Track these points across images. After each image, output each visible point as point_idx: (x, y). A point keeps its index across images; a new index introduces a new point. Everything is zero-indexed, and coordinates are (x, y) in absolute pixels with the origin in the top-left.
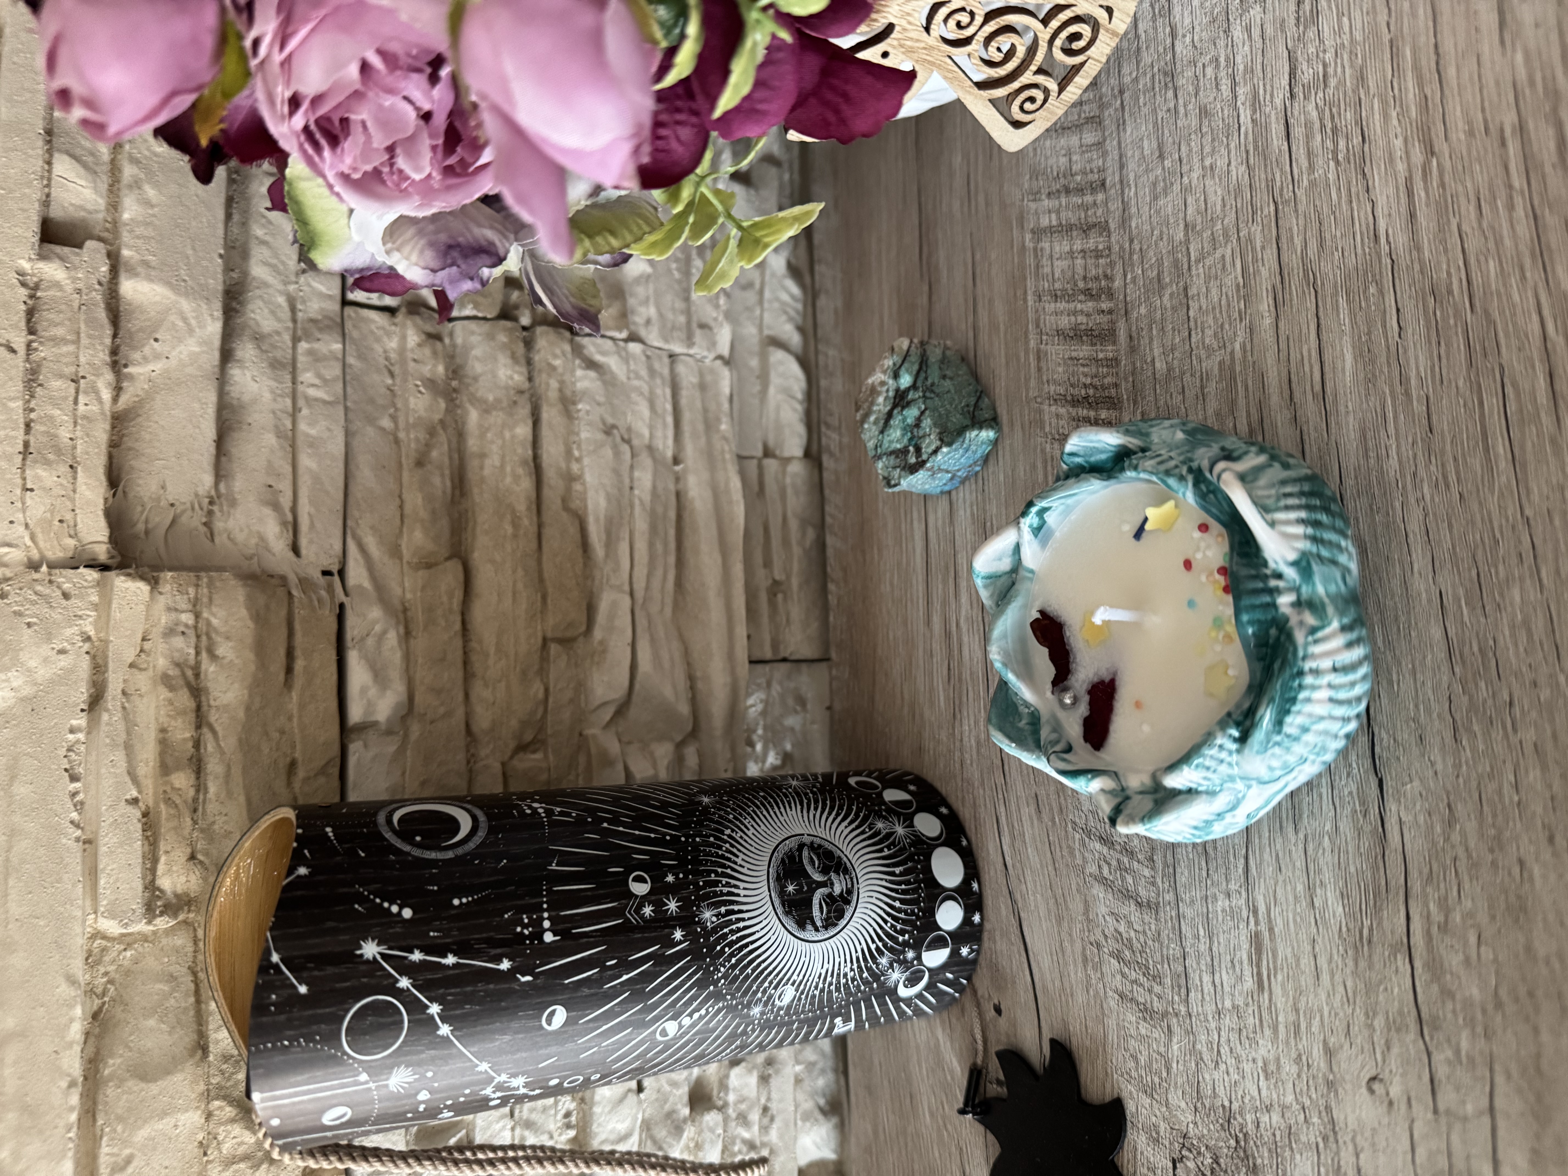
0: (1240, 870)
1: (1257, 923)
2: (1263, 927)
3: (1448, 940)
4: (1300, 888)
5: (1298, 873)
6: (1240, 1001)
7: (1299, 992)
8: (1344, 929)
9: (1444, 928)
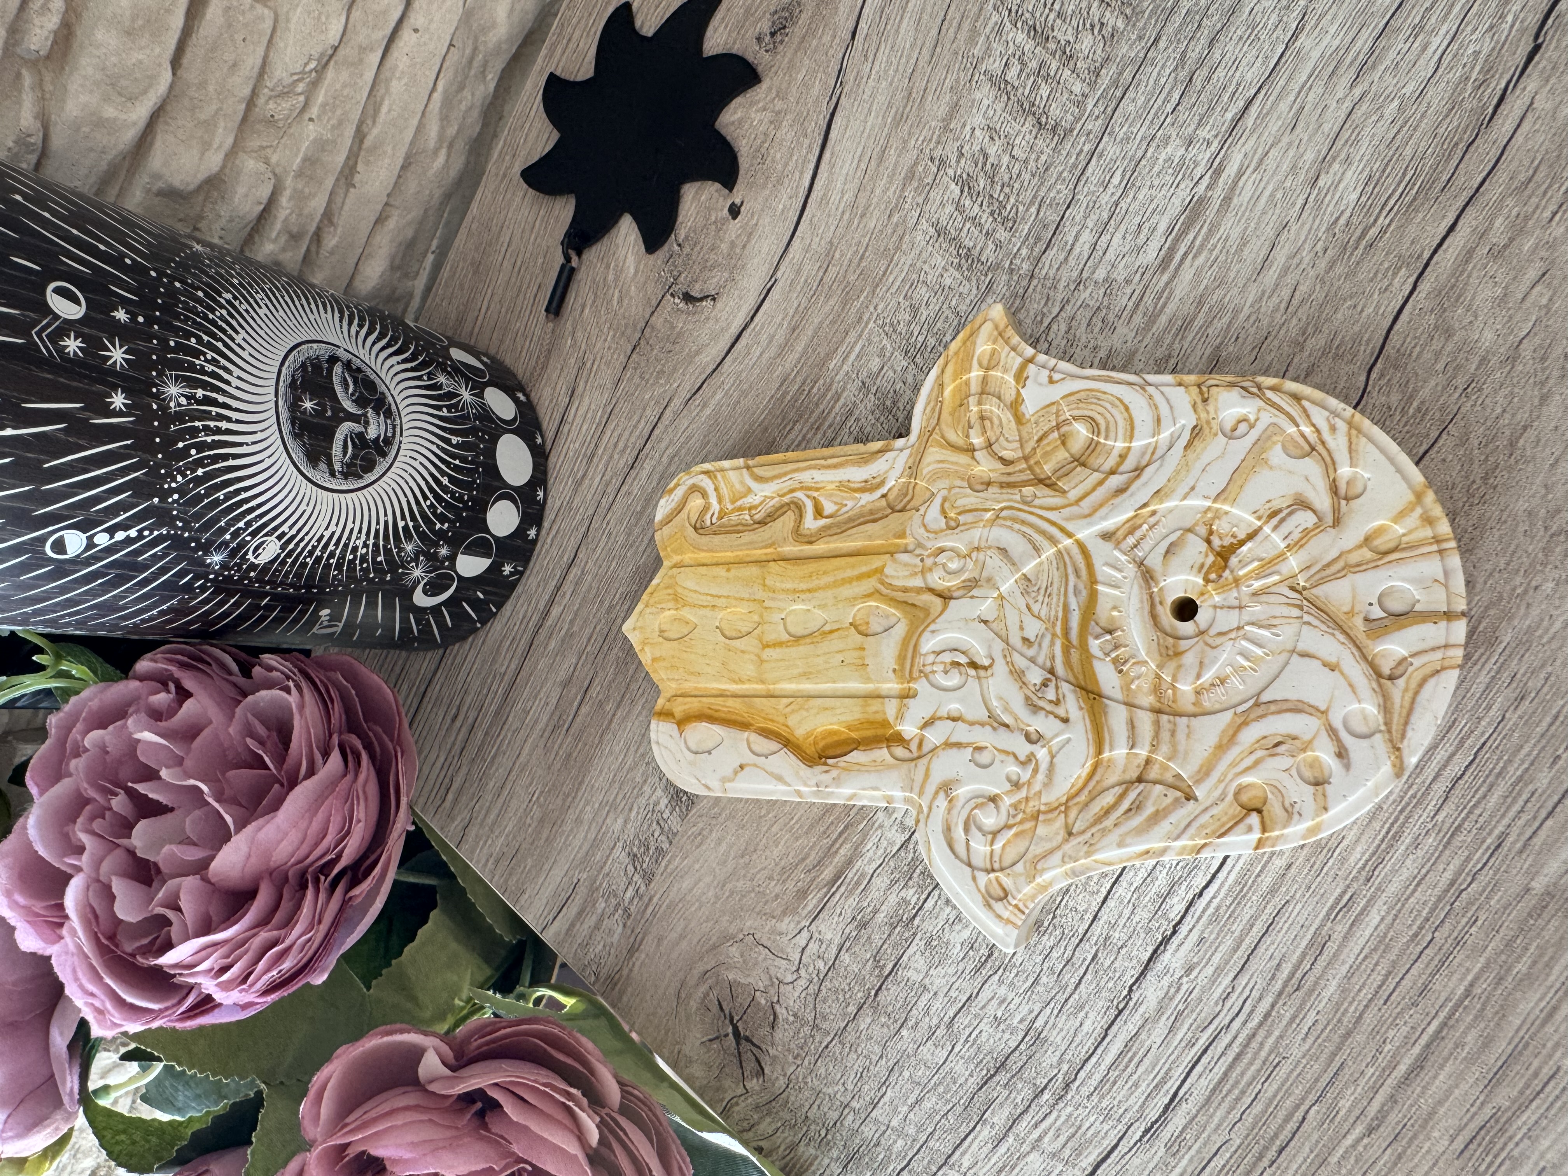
0: (1229, 116)
1: (1209, 187)
2: (1218, 194)
3: (1492, 268)
4: (1309, 156)
5: (1319, 137)
6: (1120, 274)
7: (1220, 282)
8: (1342, 221)
9: (1497, 253)
